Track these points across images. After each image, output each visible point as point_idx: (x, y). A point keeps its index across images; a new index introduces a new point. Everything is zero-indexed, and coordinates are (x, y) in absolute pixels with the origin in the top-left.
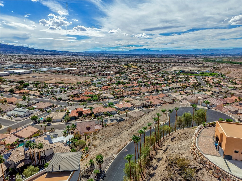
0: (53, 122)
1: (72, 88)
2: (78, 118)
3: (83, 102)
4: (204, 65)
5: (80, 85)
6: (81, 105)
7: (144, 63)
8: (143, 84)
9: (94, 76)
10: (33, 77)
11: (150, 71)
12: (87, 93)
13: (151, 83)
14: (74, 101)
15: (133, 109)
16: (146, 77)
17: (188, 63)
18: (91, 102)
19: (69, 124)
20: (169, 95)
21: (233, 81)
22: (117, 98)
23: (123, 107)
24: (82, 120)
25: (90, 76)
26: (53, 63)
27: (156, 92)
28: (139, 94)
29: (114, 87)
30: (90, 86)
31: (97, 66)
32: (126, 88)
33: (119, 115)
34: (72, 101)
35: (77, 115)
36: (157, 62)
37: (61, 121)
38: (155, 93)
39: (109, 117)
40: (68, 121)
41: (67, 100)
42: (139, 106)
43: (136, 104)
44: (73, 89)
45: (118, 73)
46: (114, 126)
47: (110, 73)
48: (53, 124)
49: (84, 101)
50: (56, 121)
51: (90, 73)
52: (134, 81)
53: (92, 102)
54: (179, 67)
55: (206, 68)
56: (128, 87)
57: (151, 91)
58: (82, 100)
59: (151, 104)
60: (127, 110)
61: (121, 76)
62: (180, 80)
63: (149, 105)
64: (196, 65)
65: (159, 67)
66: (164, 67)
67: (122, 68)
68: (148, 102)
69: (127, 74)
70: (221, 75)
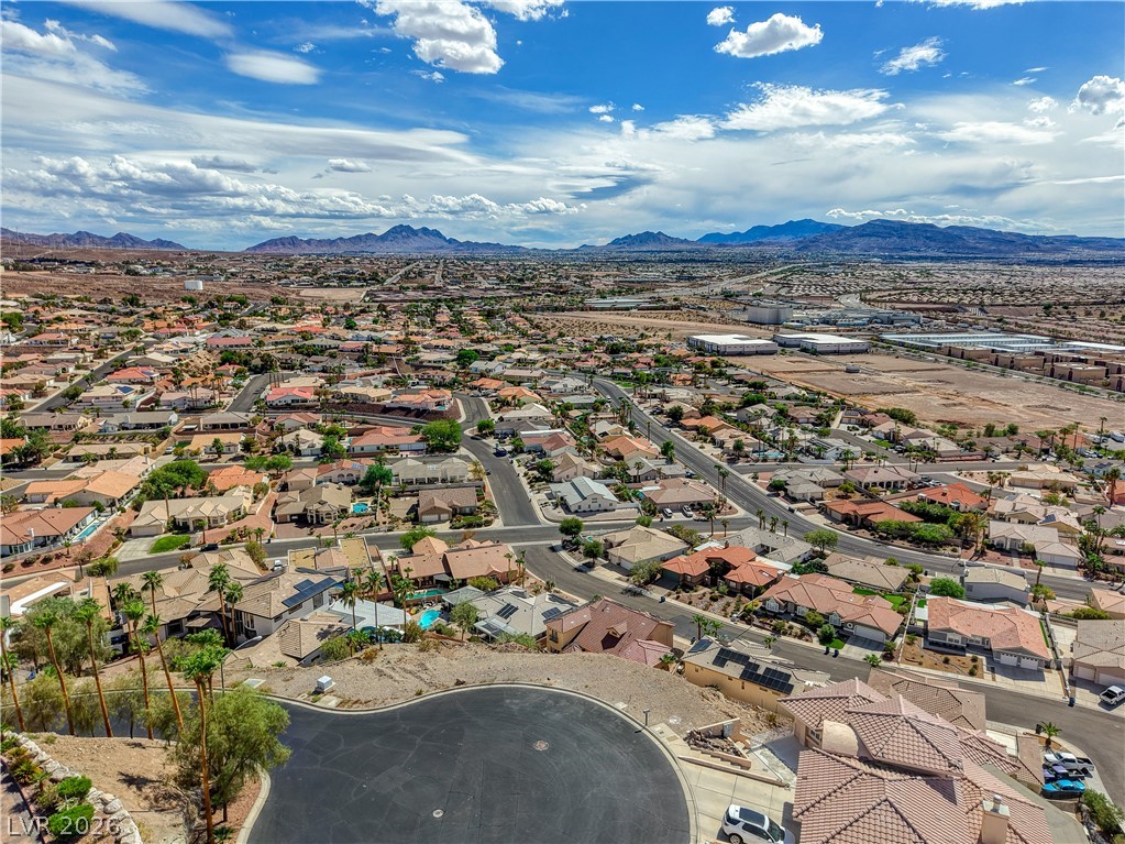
0: (610, 566)
1: (924, 448)
2: (689, 589)
6: (810, 539)
10: (849, 371)
12: (944, 494)
14: (823, 514)
18: (898, 542)
19: (637, 595)
24: (690, 603)
26: (1047, 307)
34: (819, 508)
35: (701, 570)
37: (630, 573)
39: (817, 646)
40: (647, 583)
41: (805, 501)
44: (926, 456)
49: (868, 528)
58: (856, 517)
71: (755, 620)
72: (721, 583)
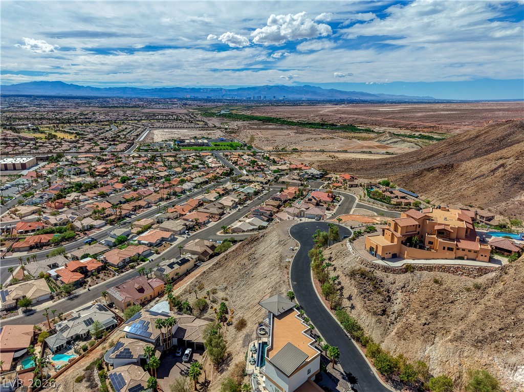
0: (33, 305)
2: (86, 282)
3: (42, 247)
4: (206, 124)
7: (79, 123)
8: (133, 183)
12: (30, 226)
13: (146, 177)
15: (175, 239)
16: (121, 163)
17: (177, 120)
18: (63, 243)
19: (77, 297)
20: (204, 199)
21: (269, 158)
22: (112, 223)
23: (157, 240)
24: (97, 283)
27: (174, 197)
28: (147, 206)
29: (76, 198)
32: (102, 197)
33: (159, 255)
34: (8, 251)
37: (52, 298)
38: (174, 199)
39: (144, 263)
42: (180, 230)
43: (175, 229)
45: (42, 159)
48: (38, 308)
49: (44, 246)
50: (39, 301)
52: (104, 176)
53: (66, 245)
54: (164, 131)
55: (213, 130)
57: (166, 197)
58: (37, 244)
59: (196, 222)
60: (166, 243)
61: (58, 166)
62: (194, 164)
63: (194, 226)
64: (193, 125)
65: (125, 133)
66: (135, 133)
67: (34, 142)
68: (187, 220)
69: (70, 160)
70: (246, 145)
71: (123, 270)
72: (89, 273)
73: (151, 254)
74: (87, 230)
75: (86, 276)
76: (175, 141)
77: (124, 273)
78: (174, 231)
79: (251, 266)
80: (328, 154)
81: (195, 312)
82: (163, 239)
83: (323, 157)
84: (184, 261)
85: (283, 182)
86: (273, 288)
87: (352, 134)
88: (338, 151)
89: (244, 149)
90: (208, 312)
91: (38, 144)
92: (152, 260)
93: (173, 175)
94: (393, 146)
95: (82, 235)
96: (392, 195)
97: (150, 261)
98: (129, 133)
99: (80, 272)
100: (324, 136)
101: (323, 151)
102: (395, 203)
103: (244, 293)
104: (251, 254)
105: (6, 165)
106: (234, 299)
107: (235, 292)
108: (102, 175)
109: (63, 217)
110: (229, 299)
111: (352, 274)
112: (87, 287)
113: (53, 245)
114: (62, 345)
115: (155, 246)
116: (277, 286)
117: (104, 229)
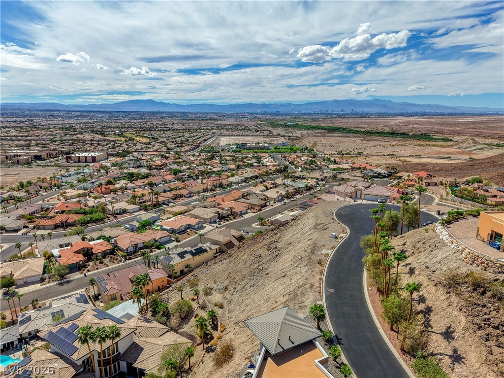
0: (19, 287)
1: (11, 198)
2: (85, 266)
3: (67, 227)
4: (271, 132)
5: (32, 189)
6: (70, 235)
7: (158, 130)
8: (184, 175)
9: (53, 164)
11: (180, 147)
12: (67, 207)
13: (199, 171)
14: (40, 229)
15: (203, 227)
16: (180, 160)
17: (244, 129)
18: (89, 225)
19: (68, 282)
20: (249, 192)
21: (330, 159)
22: (146, 208)
23: (182, 226)
24: (97, 269)
25: (43, 166)
27: (220, 189)
28: (189, 195)
29: (124, 185)
30: (58, 188)
31: (48, 140)
32: (150, 186)
33: (178, 244)
34: (34, 228)
35: (80, 258)
36: (186, 129)
37: (42, 280)
38: (218, 190)
39: (158, 251)
40: (62, 276)
41: (21, 229)
42: (210, 218)
43: (205, 216)
44: (19, 200)
45: (113, 155)
46: (227, 261)
47: (93, 155)
48: (21, 291)
49: (70, 226)
50: (25, 282)
51: (38, 158)
52: (160, 169)
53: (91, 226)
54: (230, 138)
55: (277, 138)
56: (155, 184)
57: (212, 188)
58: (62, 223)
59: (231, 212)
60: (191, 231)
61: (124, 160)
62: (249, 162)
63: (228, 216)
64: (258, 133)
65: (194, 138)
66: (204, 138)
67: (113, 143)
68: (223, 209)
69: (135, 156)
70: (307, 149)
71: (132, 257)
72: (94, 257)
73: (170, 241)
74: (119, 214)
75: (89, 260)
76: (238, 145)
77: (132, 260)
78: (204, 219)
79: (268, 258)
80: (398, 159)
81: (174, 321)
82: (189, 227)
83: (393, 161)
84: (201, 251)
85: (343, 179)
86: (291, 296)
87: (427, 143)
88: (410, 156)
89: (305, 152)
90: (190, 323)
91: (116, 145)
92: (169, 248)
93: (226, 171)
94: (477, 153)
95: (112, 218)
96: (488, 194)
97: (166, 250)
98: (198, 138)
99: (82, 254)
100: (394, 143)
101: (392, 156)
102: (494, 203)
103: (247, 299)
104: (273, 242)
105: (79, 158)
106: (232, 307)
107: (237, 295)
108: (159, 168)
109: (102, 200)
110: (225, 305)
111: (453, 284)
112: (85, 272)
113: (79, 225)
114: (12, 343)
115: (178, 233)
116: (299, 292)
117: (136, 214)
